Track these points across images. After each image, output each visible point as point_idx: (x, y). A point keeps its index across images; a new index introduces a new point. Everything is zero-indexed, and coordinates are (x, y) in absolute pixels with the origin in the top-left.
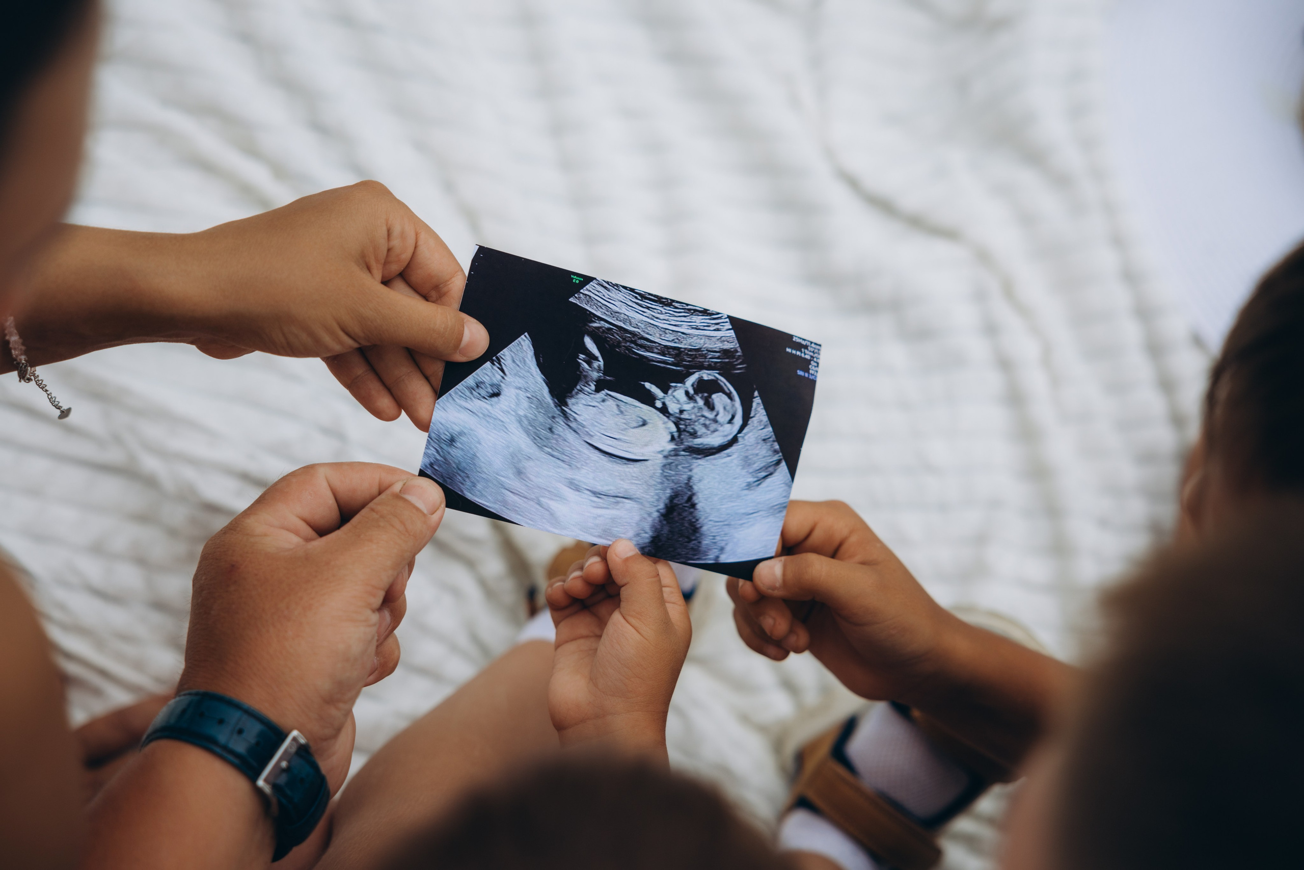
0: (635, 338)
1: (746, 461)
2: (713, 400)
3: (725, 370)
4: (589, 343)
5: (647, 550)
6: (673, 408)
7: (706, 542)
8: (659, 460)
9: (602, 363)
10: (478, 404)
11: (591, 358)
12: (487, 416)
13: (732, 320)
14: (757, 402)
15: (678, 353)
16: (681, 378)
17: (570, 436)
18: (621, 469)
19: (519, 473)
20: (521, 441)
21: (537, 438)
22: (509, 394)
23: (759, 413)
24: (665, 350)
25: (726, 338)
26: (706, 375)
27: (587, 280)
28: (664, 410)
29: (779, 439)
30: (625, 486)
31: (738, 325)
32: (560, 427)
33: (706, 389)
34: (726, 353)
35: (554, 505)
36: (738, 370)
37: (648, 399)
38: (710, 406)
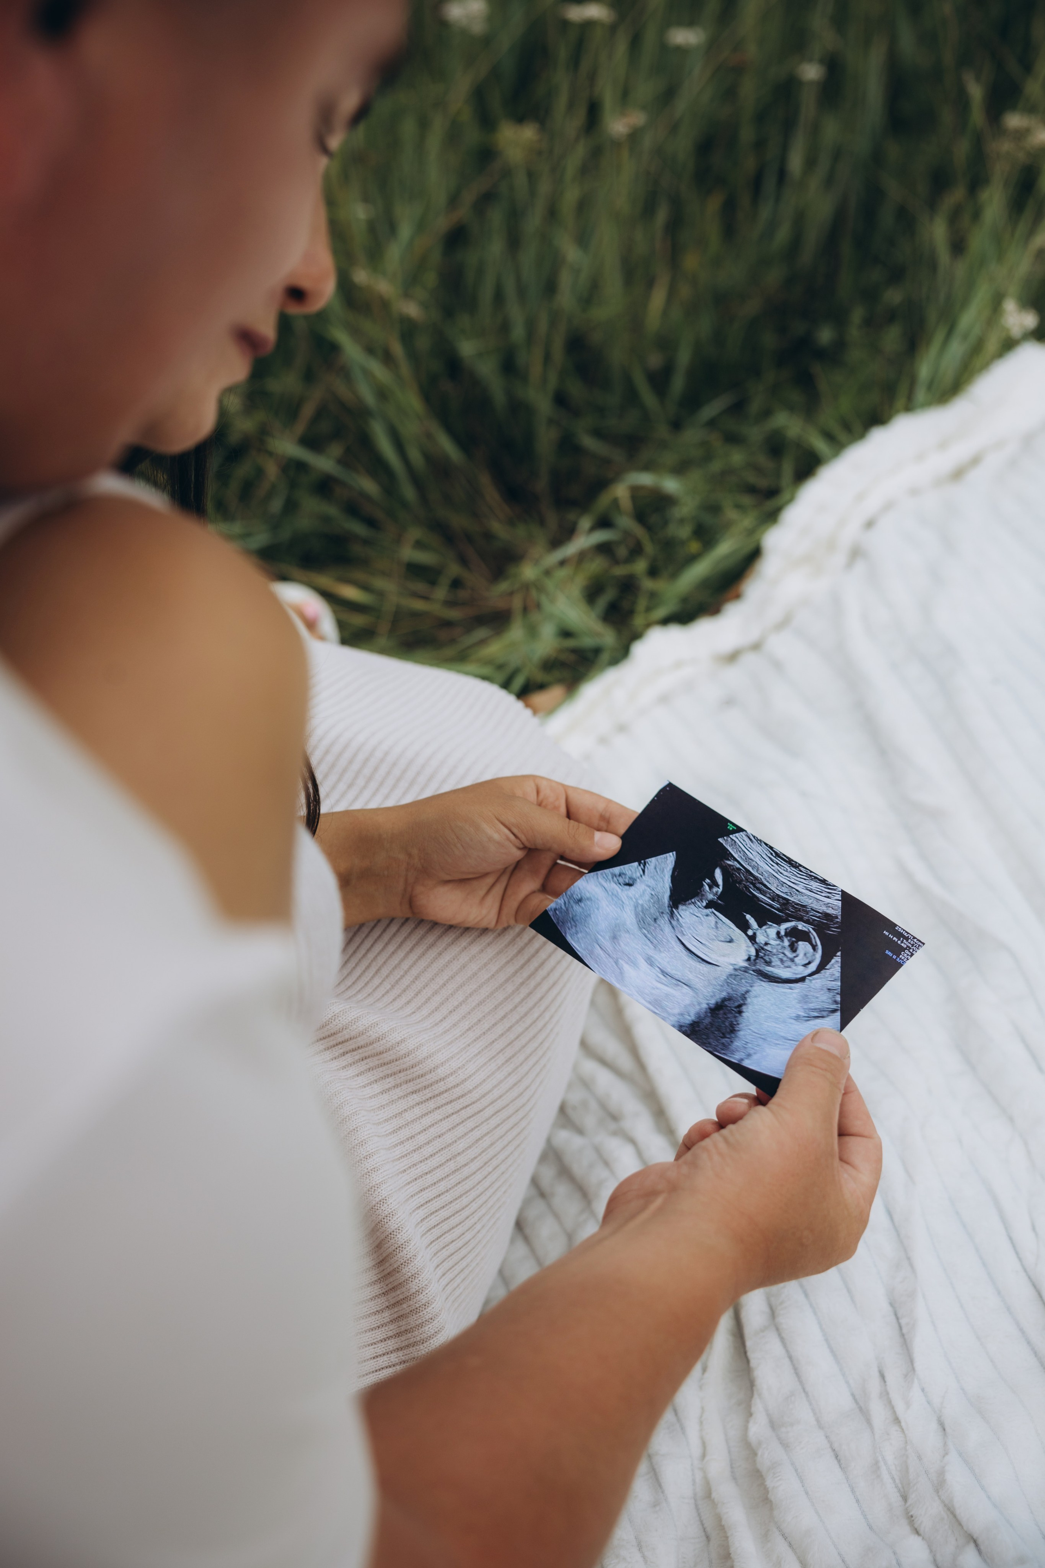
0: (756, 882)
1: (805, 999)
2: (798, 945)
3: (820, 928)
4: (718, 874)
5: (684, 1029)
6: (761, 939)
7: (737, 1044)
8: (729, 969)
9: (720, 890)
10: (613, 886)
11: (714, 883)
12: (615, 895)
13: (844, 894)
14: (836, 960)
15: (786, 903)
16: (778, 921)
17: (667, 929)
18: (693, 964)
19: (614, 938)
20: (629, 918)
21: (642, 922)
22: (640, 887)
23: (835, 966)
24: (776, 897)
25: (834, 907)
26: (801, 926)
27: (739, 830)
28: (752, 939)
29: (842, 994)
30: (690, 976)
31: (847, 900)
32: (664, 921)
33: (796, 936)
34: (827, 916)
35: (626, 968)
36: (833, 931)
37: (744, 926)
38: (793, 948)
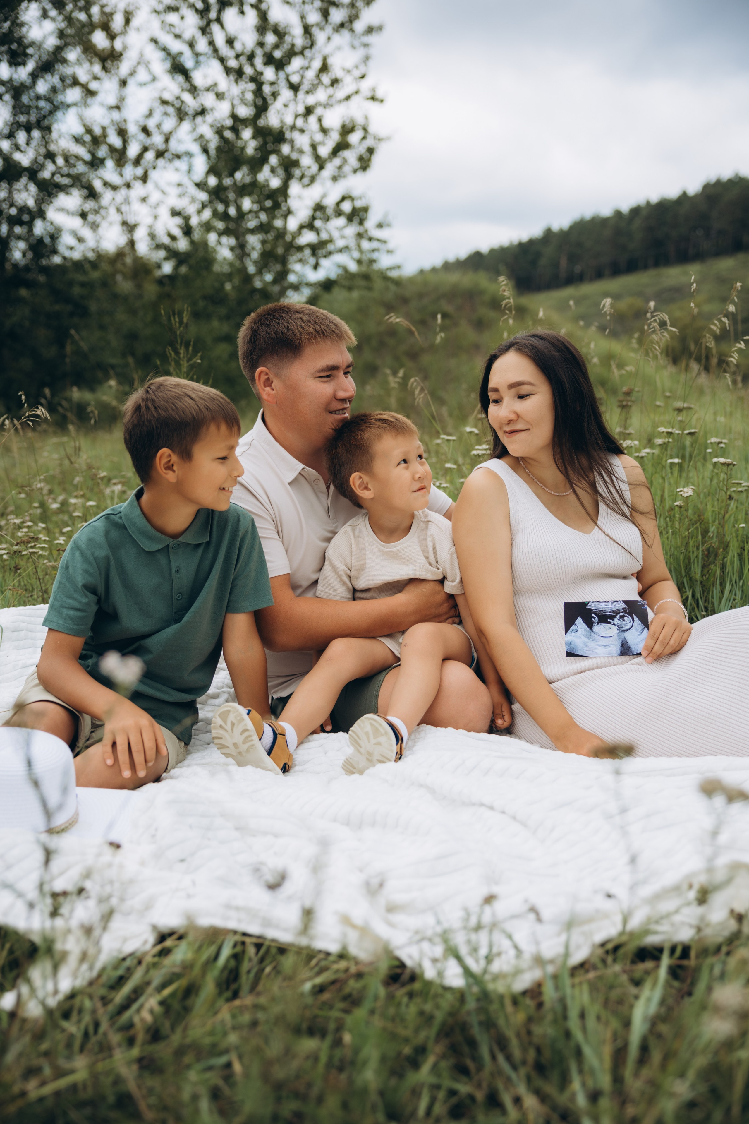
0: (603, 611)
1: (637, 630)
3: (625, 612)
4: (593, 615)
6: (616, 623)
7: (633, 650)
8: (616, 635)
9: (597, 618)
10: (574, 634)
11: (594, 618)
12: (576, 636)
13: (623, 601)
14: (635, 617)
15: (613, 611)
16: (615, 616)
17: (595, 635)
18: (609, 639)
19: (587, 646)
20: (585, 639)
21: (588, 638)
22: (579, 630)
23: (636, 619)
24: (610, 612)
25: (623, 605)
26: (621, 614)
27: (589, 602)
28: (614, 624)
29: (642, 623)
30: (610, 643)
31: (624, 602)
32: (592, 634)
33: (622, 617)
34: (624, 608)
35: (596, 651)
36: (628, 611)
37: (610, 623)
38: (624, 620)
